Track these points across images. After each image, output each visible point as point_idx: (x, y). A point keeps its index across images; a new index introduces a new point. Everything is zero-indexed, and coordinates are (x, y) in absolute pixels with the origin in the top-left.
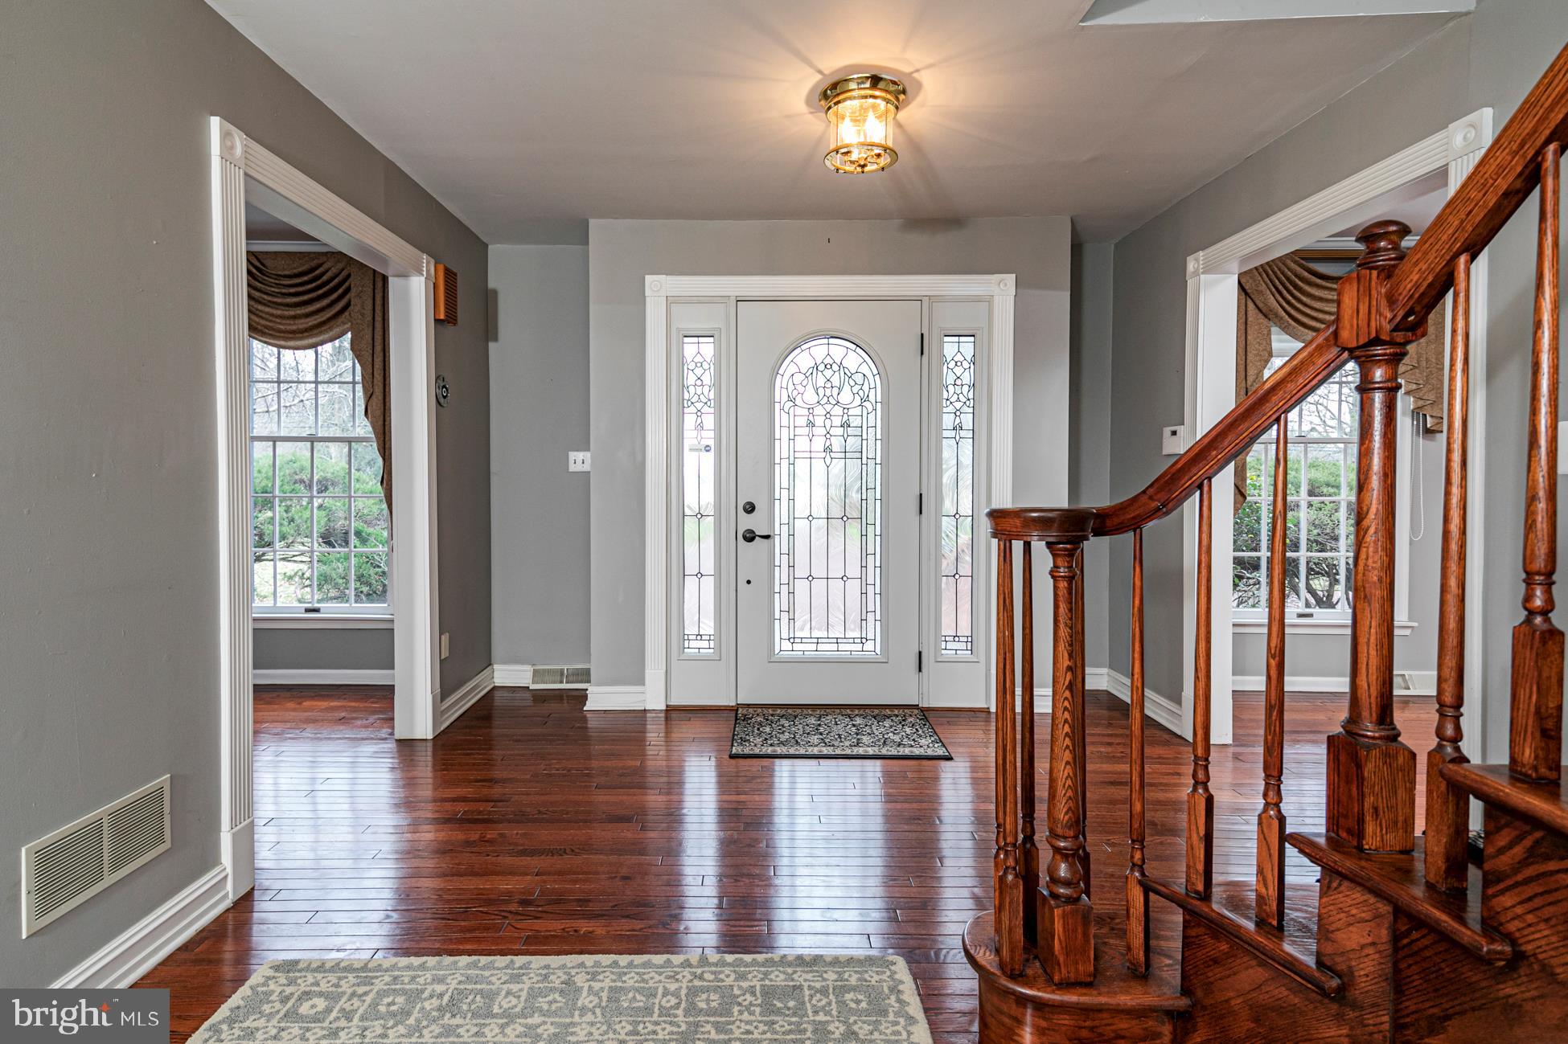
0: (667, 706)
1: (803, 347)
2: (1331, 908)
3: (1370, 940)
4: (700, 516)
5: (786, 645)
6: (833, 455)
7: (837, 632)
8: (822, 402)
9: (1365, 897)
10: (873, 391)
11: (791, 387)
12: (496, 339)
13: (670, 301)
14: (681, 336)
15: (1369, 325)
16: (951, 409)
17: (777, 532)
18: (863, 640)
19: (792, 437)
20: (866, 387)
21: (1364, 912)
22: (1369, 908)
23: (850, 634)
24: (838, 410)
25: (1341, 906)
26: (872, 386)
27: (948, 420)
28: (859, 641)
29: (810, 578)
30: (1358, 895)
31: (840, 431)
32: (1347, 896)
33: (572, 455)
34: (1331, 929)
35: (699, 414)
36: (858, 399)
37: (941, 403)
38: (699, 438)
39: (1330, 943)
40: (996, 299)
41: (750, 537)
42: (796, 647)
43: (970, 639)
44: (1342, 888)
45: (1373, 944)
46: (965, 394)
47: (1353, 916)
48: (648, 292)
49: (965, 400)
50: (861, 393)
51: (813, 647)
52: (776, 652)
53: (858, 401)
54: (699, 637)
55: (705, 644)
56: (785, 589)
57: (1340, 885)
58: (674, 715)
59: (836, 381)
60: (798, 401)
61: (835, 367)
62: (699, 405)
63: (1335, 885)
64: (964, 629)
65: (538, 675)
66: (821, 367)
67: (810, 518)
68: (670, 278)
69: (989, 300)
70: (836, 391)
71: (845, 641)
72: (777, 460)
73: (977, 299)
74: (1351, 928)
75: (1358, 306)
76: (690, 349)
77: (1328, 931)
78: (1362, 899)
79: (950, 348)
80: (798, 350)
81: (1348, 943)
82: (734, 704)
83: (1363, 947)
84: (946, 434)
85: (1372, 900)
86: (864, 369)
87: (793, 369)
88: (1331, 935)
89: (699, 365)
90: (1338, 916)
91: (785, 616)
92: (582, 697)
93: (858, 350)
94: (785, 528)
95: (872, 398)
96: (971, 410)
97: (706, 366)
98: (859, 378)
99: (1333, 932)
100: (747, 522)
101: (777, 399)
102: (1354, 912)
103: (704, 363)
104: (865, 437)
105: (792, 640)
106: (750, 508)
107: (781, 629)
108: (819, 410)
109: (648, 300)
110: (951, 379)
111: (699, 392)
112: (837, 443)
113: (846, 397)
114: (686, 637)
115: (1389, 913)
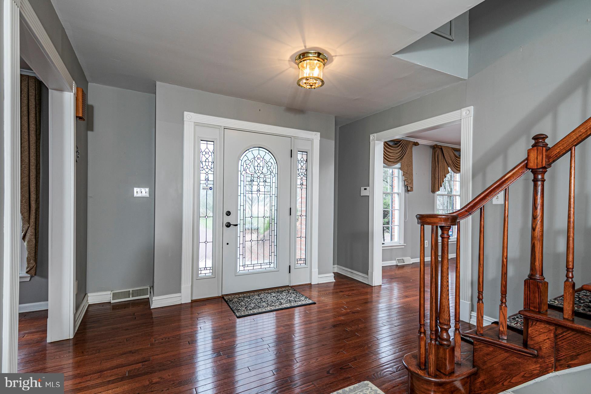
0: (192, 300)
1: (250, 150)
2: (533, 331)
3: (547, 338)
4: (206, 217)
5: (242, 268)
6: (260, 193)
7: (261, 261)
8: (257, 172)
9: (545, 326)
10: (274, 169)
11: (245, 165)
12: (92, 130)
13: (197, 124)
14: (200, 140)
15: (542, 163)
16: (299, 178)
17: (239, 223)
18: (270, 263)
19: (245, 185)
20: (272, 168)
21: (545, 330)
22: (547, 329)
23: (266, 261)
24: (262, 176)
25: (536, 329)
26: (274, 167)
27: (299, 182)
28: (269, 264)
29: (251, 241)
30: (543, 326)
31: (263, 184)
32: (539, 326)
33: (135, 189)
34: (533, 337)
35: (207, 174)
36: (269, 172)
37: (297, 175)
38: (207, 184)
39: (533, 341)
40: (314, 140)
41: (228, 225)
42: (246, 268)
43: (305, 260)
44: (537, 324)
45: (548, 339)
46: (304, 173)
47: (541, 332)
48: (185, 119)
49: (304, 175)
50: (270, 170)
51: (252, 268)
52: (238, 271)
53: (269, 173)
54: (206, 269)
55: (208, 271)
56: (241, 245)
57: (536, 323)
58: (194, 304)
59: (261, 164)
60: (248, 171)
61: (261, 159)
62: (207, 170)
63: (534, 324)
64: (303, 257)
65: (115, 296)
66: (256, 159)
67: (252, 217)
68: (195, 114)
69: (312, 141)
70: (261, 168)
71: (264, 264)
72: (239, 194)
73: (308, 140)
74: (540, 335)
75: (537, 157)
76: (203, 146)
77: (532, 338)
78: (544, 326)
79: (299, 156)
80: (248, 151)
81: (539, 340)
82: (221, 295)
83: (545, 340)
84: (298, 186)
85: (548, 326)
86: (271, 161)
87: (246, 158)
88: (533, 339)
89: (207, 153)
90: (536, 333)
91: (241, 256)
92: (147, 302)
93: (270, 153)
94: (242, 221)
95: (274, 172)
96: (306, 178)
97: (210, 154)
98: (270, 164)
99: (533, 338)
100: (227, 219)
101: (240, 170)
102: (541, 330)
103: (209, 153)
104: (271, 186)
105: (244, 266)
106: (228, 213)
107: (240, 262)
108: (256, 176)
109: (185, 122)
110: (300, 167)
111: (207, 164)
112: (262, 189)
113: (265, 170)
114: (200, 269)
115: (553, 329)
